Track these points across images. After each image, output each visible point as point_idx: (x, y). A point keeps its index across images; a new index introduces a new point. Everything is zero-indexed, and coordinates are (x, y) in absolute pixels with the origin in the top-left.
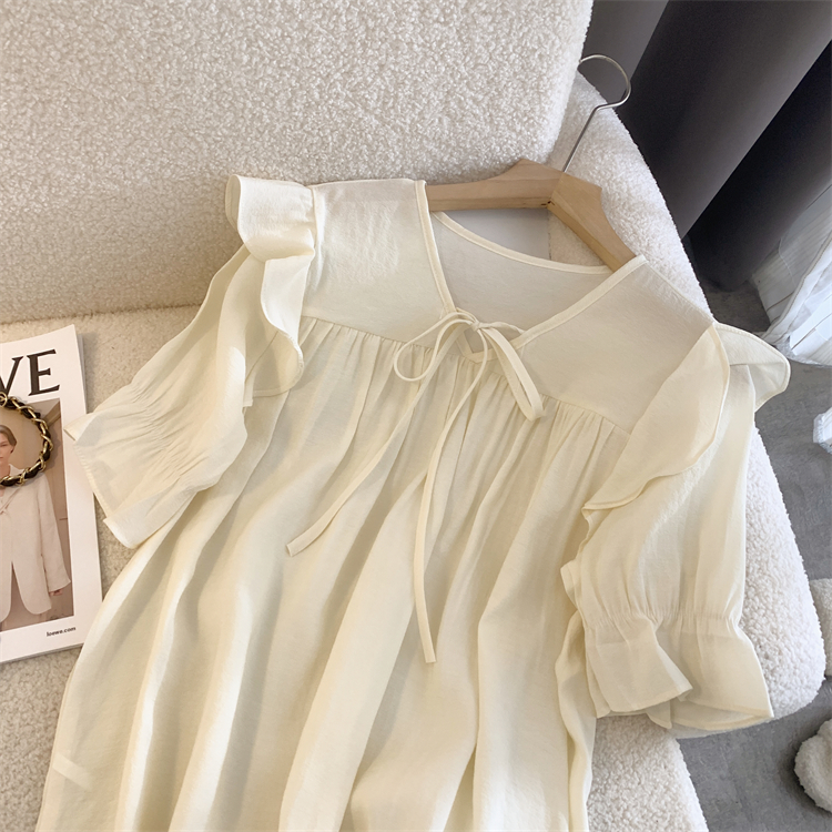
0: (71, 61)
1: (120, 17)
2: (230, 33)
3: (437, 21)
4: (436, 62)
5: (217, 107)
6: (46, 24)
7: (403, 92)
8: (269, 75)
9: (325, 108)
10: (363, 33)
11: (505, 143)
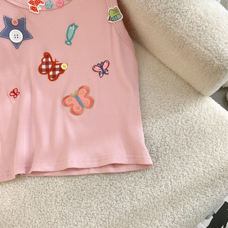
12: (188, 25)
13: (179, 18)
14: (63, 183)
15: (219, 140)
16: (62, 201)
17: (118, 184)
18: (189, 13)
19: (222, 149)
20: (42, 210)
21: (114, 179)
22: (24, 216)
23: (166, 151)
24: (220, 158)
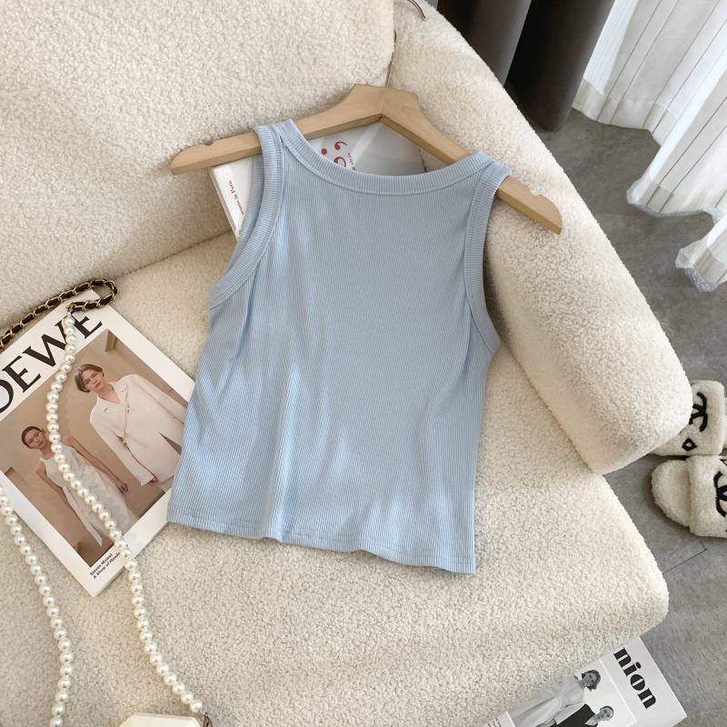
0: (11, 120)
1: (37, 76)
2: (122, 60)
5: (128, 117)
7: (264, 58)
8: (160, 80)
9: (209, 89)
10: (219, 27)
11: (354, 69)
12: (594, 351)
13: (583, 335)
14: (300, 557)
15: (597, 561)
16: (292, 588)
17: (399, 587)
18: (602, 333)
19: (598, 578)
20: (251, 596)
21: (394, 576)
22: (216, 598)
23: (498, 553)
24: (589, 593)
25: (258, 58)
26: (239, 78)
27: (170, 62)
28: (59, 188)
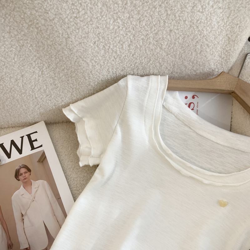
0: (33, 28)
1: (56, 8)
2: (106, 16)
3: (199, 11)
4: (194, 29)
5: (97, 48)
6: (22, 11)
7: (178, 42)
8: (121, 35)
9: (144, 49)
10: (165, 17)
11: (216, 62)
25: (175, 40)
26: (161, 48)
27: (131, 26)
28: (46, 73)
